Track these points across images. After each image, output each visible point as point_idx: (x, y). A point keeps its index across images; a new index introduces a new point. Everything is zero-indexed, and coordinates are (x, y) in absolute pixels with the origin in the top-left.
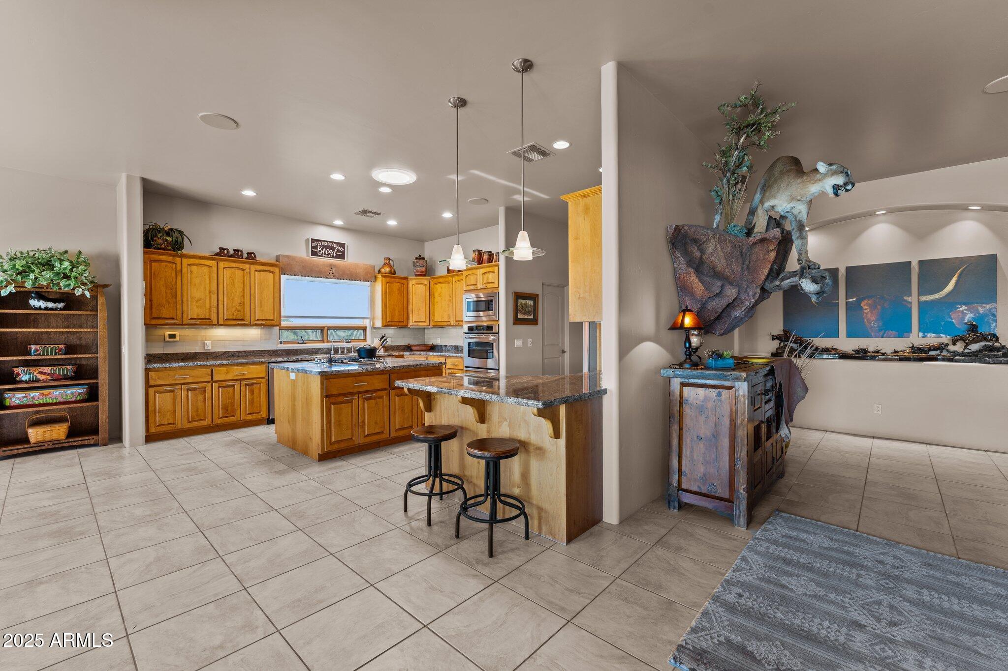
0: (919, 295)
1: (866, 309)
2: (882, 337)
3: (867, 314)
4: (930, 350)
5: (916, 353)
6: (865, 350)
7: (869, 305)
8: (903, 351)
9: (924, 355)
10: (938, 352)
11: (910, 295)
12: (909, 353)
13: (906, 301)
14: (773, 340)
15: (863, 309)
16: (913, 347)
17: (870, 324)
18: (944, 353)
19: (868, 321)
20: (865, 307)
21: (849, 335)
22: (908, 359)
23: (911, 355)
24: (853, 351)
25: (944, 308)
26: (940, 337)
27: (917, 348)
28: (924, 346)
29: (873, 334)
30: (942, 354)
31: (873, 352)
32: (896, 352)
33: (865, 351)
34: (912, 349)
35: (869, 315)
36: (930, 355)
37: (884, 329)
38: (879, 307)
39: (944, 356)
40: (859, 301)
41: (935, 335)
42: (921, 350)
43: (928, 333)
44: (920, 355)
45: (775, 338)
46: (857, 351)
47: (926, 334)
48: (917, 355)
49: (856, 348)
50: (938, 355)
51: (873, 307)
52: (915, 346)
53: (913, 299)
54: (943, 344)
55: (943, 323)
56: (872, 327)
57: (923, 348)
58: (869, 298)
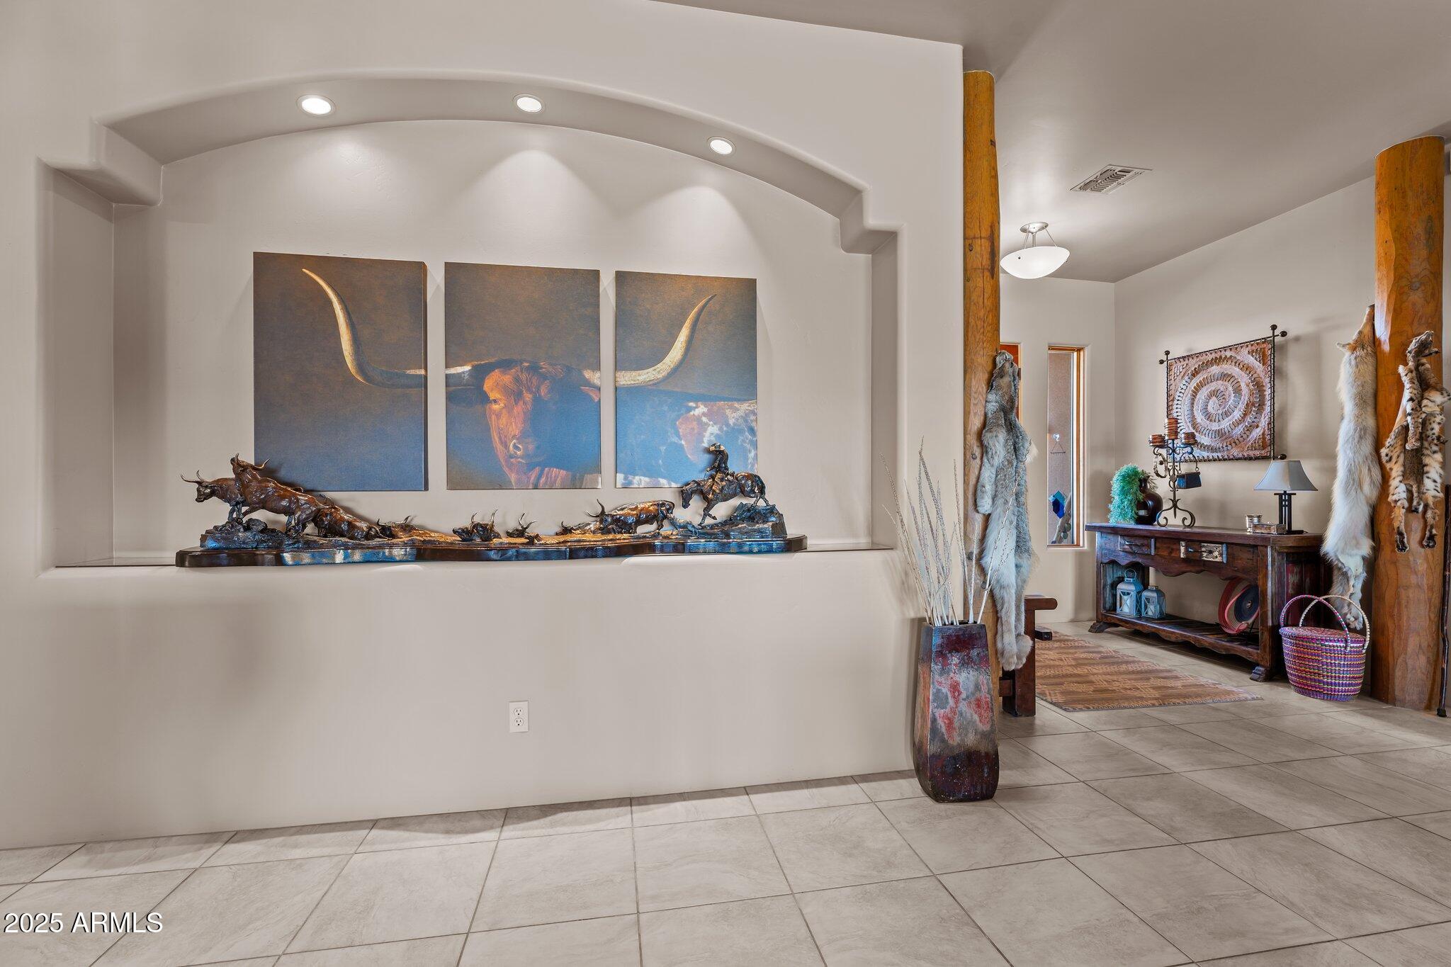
0: (617, 367)
1: (495, 401)
2: (536, 487)
3: (498, 416)
4: (639, 522)
5: (609, 532)
6: (484, 527)
7: (506, 390)
8: (582, 528)
9: (626, 536)
10: (651, 528)
11: (597, 367)
12: (594, 532)
13: (588, 383)
14: (199, 500)
15: (485, 399)
16: (602, 516)
17: (506, 447)
18: (667, 530)
19: (500, 438)
20: (492, 396)
21: (456, 482)
22: (589, 553)
23: (599, 537)
24: (455, 532)
25: (666, 408)
26: (658, 487)
27: (613, 516)
28: (625, 511)
29: (513, 477)
30: (663, 532)
31: (509, 535)
32: (566, 531)
33: (486, 531)
34: (601, 522)
35: (503, 421)
36: (638, 537)
37: (538, 464)
38: (528, 397)
39: (666, 537)
40: (480, 373)
41: (647, 479)
42: (621, 524)
43: (635, 474)
44: (618, 536)
45: (207, 491)
46: (465, 534)
47: (630, 477)
48: (610, 537)
49: (466, 523)
50: (656, 536)
51: (515, 395)
52: (607, 511)
53: (603, 378)
54: (663, 505)
55: (663, 448)
56: (511, 457)
57: (626, 516)
58: (505, 365)
